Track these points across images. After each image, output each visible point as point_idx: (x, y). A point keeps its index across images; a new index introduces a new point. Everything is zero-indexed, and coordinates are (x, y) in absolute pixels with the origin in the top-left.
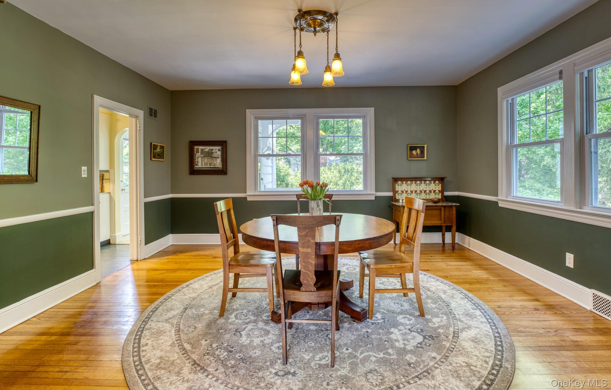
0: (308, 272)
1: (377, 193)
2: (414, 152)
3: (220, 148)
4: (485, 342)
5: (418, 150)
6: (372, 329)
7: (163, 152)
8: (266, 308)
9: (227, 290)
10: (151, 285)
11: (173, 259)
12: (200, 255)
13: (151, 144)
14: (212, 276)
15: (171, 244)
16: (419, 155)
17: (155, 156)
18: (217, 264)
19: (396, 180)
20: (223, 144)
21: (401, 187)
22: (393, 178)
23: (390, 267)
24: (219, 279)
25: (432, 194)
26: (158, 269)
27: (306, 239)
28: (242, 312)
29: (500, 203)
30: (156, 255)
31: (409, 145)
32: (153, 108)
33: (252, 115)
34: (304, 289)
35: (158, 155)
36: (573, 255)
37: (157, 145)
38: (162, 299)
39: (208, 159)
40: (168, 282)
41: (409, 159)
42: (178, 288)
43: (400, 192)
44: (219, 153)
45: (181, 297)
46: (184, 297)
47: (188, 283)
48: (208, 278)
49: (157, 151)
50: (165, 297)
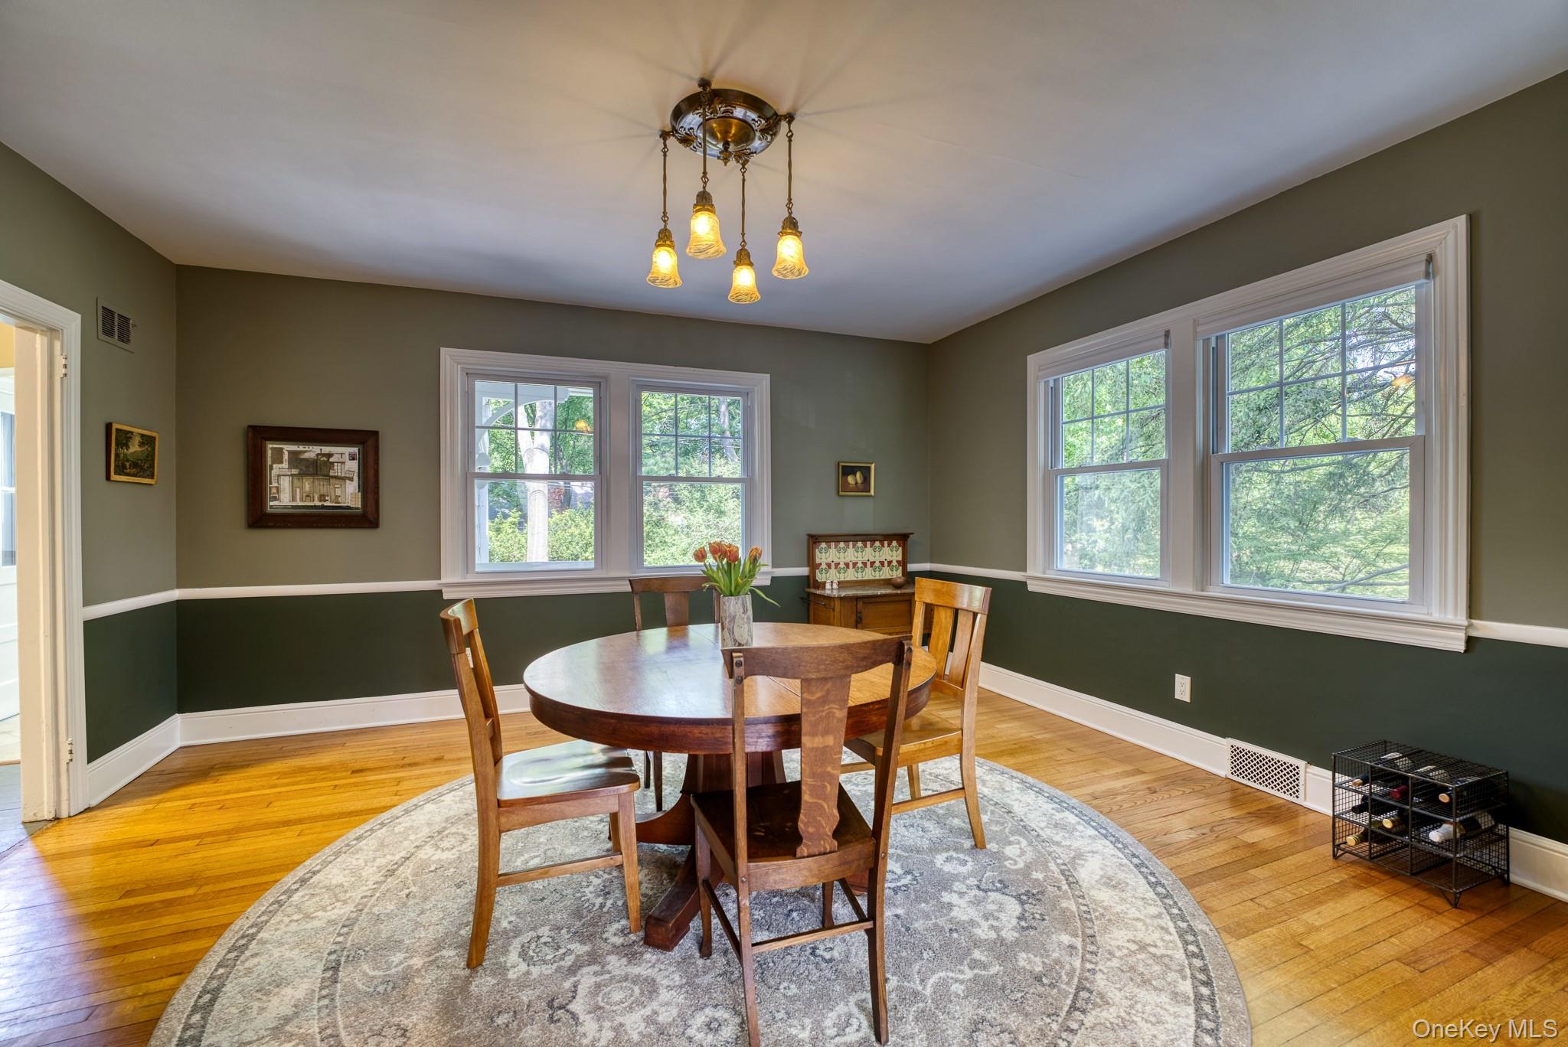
0: (819, 801)
1: (775, 570)
2: (850, 479)
3: (355, 450)
4: (1128, 881)
5: (858, 475)
6: (902, 905)
7: (150, 457)
8: (602, 906)
9: (493, 880)
10: (151, 904)
11: (206, 794)
12: (302, 770)
13: (109, 426)
14: (379, 833)
15: (179, 744)
16: (859, 485)
17: (124, 467)
18: (376, 791)
19: (814, 540)
20: (367, 442)
21: (826, 555)
22: (811, 536)
23: (922, 746)
24: (405, 839)
25: (886, 569)
26: (160, 837)
27: (823, 711)
28: (539, 937)
29: (1031, 584)
30: (128, 789)
31: (842, 464)
32: (117, 310)
33: (458, 363)
34: (805, 850)
35: (135, 465)
36: (1189, 678)
37: (132, 433)
38: (220, 950)
39: (313, 482)
40: (218, 879)
41: (841, 493)
42: (270, 896)
43: (824, 566)
44: (354, 466)
45: (294, 927)
46: (309, 926)
47: (300, 872)
48: (364, 842)
49: (131, 450)
50: (228, 939)
